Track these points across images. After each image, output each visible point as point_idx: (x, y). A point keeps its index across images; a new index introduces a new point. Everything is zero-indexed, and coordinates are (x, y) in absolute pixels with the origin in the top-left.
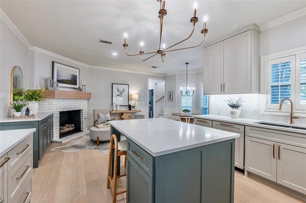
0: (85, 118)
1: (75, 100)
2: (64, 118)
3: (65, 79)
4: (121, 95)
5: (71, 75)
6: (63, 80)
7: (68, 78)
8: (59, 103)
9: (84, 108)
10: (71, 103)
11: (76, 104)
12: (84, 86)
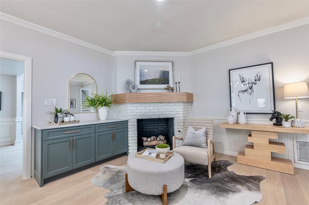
0: (179, 131)
1: (160, 105)
2: (161, 127)
3: (151, 79)
4: (250, 90)
5: (160, 72)
6: (149, 80)
7: (155, 76)
8: (136, 108)
9: (176, 116)
10: (153, 108)
11: (162, 110)
12: (178, 83)
